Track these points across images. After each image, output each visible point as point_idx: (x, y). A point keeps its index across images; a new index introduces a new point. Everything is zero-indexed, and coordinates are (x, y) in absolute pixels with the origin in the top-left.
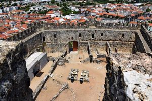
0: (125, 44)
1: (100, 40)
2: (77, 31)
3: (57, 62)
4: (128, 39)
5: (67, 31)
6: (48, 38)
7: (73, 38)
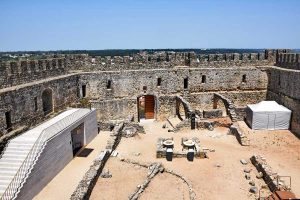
0: (249, 96)
1: (201, 91)
2: (154, 73)
3: (121, 130)
4: (254, 85)
5: (133, 73)
6: (93, 89)
7: (145, 88)
